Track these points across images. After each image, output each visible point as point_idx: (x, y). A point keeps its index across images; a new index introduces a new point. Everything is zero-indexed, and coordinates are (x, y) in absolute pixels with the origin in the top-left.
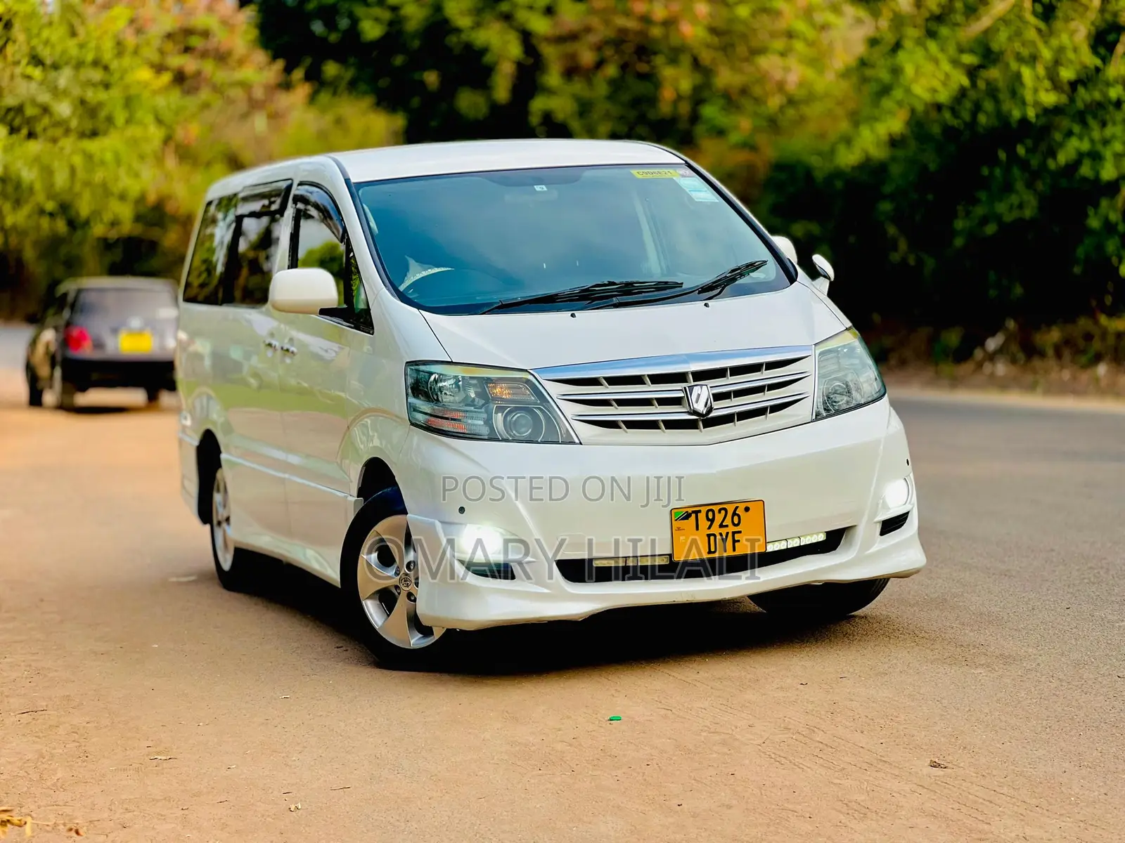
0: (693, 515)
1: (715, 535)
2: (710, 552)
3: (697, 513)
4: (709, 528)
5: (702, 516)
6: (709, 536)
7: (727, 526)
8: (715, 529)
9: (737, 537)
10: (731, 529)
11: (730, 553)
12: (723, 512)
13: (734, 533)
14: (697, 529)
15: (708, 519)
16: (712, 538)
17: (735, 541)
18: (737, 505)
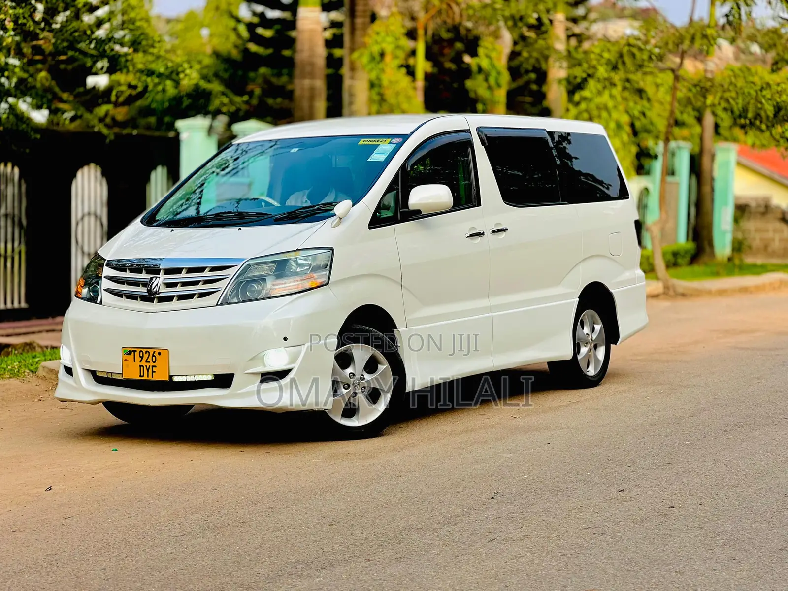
0: (133, 353)
1: (143, 366)
2: (140, 376)
3: (135, 351)
4: (141, 362)
5: (137, 354)
6: (140, 366)
7: (149, 362)
8: (143, 363)
9: (154, 369)
10: (152, 364)
11: (150, 378)
12: (148, 353)
13: (153, 367)
14: (135, 361)
15: (140, 356)
16: (142, 368)
17: (153, 372)
18: (155, 350)
